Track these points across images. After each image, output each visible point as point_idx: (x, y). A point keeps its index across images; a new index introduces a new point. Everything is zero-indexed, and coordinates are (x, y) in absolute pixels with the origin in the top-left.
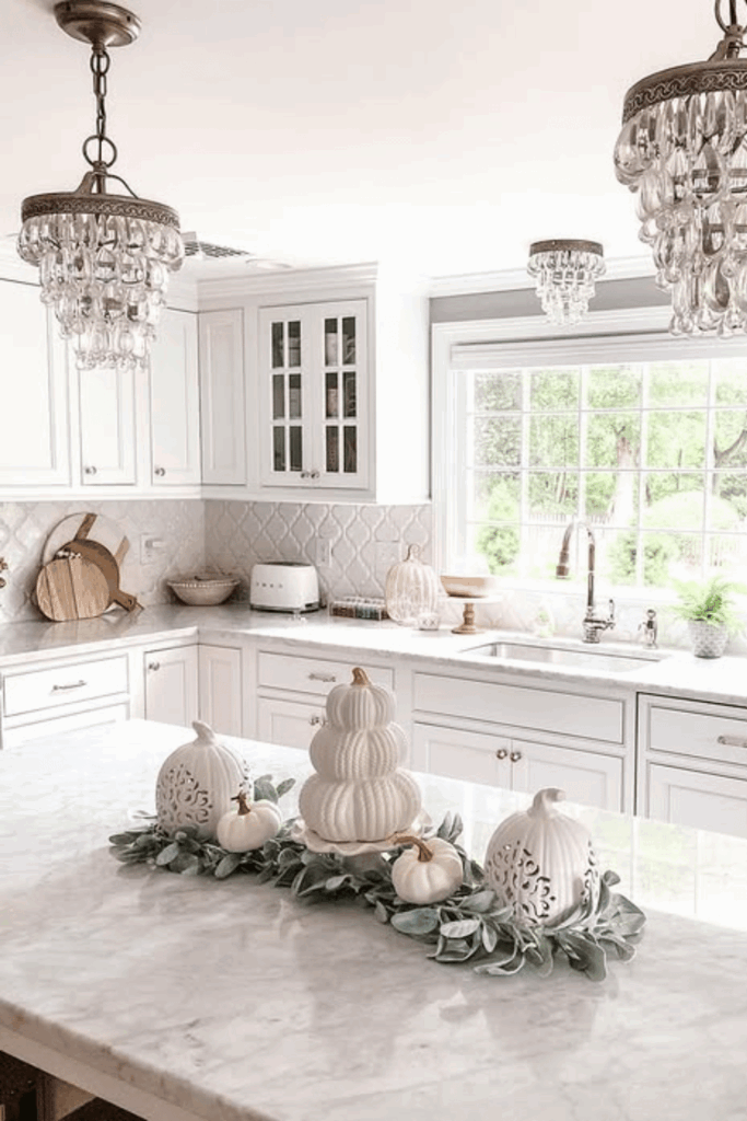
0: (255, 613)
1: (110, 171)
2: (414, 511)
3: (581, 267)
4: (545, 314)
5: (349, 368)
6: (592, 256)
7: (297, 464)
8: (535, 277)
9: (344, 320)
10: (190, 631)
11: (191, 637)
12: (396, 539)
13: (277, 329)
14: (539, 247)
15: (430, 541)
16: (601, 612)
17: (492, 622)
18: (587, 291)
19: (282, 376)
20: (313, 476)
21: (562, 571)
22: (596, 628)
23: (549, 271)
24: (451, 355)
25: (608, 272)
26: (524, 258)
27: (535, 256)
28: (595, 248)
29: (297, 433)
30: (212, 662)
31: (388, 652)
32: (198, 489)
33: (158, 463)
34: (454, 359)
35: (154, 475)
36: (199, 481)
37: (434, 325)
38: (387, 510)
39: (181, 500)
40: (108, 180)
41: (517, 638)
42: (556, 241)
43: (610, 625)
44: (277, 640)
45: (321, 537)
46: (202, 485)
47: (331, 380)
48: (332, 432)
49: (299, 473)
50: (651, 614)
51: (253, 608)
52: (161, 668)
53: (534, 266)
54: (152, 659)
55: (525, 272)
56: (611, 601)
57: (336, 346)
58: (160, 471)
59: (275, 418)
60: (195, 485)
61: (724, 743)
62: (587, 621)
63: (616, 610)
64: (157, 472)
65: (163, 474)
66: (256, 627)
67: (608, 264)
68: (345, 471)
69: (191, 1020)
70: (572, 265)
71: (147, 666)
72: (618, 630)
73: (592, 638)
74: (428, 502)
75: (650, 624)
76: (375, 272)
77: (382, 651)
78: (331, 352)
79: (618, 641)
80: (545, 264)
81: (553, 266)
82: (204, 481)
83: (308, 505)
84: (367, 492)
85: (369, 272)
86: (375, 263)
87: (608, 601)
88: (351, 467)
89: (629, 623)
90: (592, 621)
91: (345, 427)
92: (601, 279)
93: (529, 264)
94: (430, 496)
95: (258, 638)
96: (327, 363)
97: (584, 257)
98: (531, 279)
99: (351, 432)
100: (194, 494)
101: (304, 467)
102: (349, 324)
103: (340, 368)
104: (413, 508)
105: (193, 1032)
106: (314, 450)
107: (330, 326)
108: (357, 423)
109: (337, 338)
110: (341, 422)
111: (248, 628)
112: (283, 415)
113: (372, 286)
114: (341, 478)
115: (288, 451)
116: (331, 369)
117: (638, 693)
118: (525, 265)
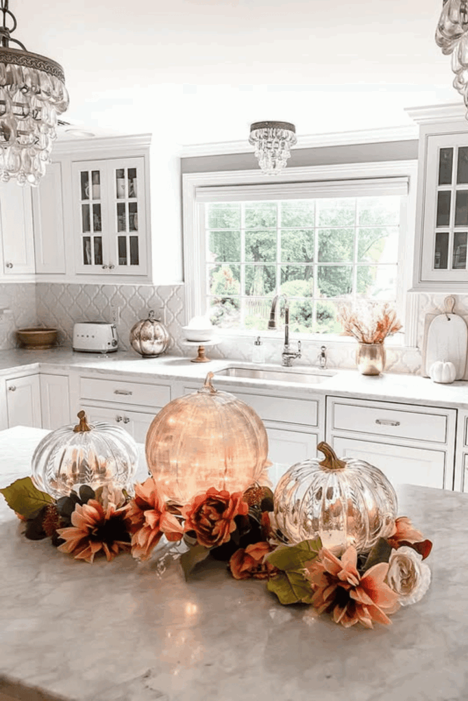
0: (76, 354)
1: (12, 35)
2: (173, 290)
3: (284, 139)
4: (259, 168)
5: (133, 200)
6: (290, 132)
7: (99, 261)
8: (254, 144)
9: (129, 170)
10: (34, 365)
11: (34, 370)
12: (162, 306)
13: (84, 176)
14: (256, 126)
15: (184, 307)
16: (293, 348)
17: (224, 355)
18: (286, 154)
19: (88, 205)
20: (110, 268)
21: (272, 325)
22: (290, 357)
23: (264, 140)
24: (195, 194)
25: (298, 143)
26: (246, 133)
27: (254, 131)
28: (291, 127)
29: (98, 241)
30: (49, 385)
31: (167, 376)
32: (34, 276)
33: (8, 260)
34: (197, 196)
35: (6, 267)
36: (34, 272)
37: (184, 175)
38: (156, 289)
39: (21, 284)
40: (10, 42)
41: (242, 365)
42: (268, 122)
43: (299, 356)
44: (92, 370)
45: (112, 306)
46: (36, 274)
47: (121, 208)
48: (122, 240)
49: (100, 266)
50: (323, 349)
51: (74, 350)
52: (17, 389)
53: (255, 137)
54: (10, 384)
55: (248, 142)
56: (299, 342)
57: (123, 187)
58: (10, 265)
59: (84, 232)
60: (33, 274)
61: (380, 423)
62: (284, 354)
63: (302, 347)
64: (8, 266)
65: (11, 267)
66: (78, 362)
67: (298, 139)
68: (131, 264)
69: (144, 672)
70: (278, 137)
71: (8, 389)
72: (303, 359)
73: (287, 364)
74: (182, 283)
75: (323, 355)
76: (150, 140)
77: (163, 376)
78: (121, 189)
79: (303, 365)
80: (262, 137)
81: (266, 137)
82: (37, 272)
83: (104, 286)
84: (147, 277)
85: (146, 140)
86: (151, 134)
87: (297, 341)
88: (135, 261)
89: (310, 353)
90: (287, 354)
91: (130, 237)
92: (294, 147)
93: (250, 136)
94: (183, 280)
95: (81, 369)
96: (118, 197)
97: (285, 132)
98: (252, 146)
99: (134, 240)
100: (31, 279)
101: (104, 262)
102: (132, 173)
103: (127, 201)
104: (172, 287)
105: (149, 682)
106: (111, 252)
107: (120, 173)
108: (139, 234)
109: (124, 182)
110: (128, 234)
111: (73, 363)
112: (89, 230)
113: (147, 149)
114: (129, 268)
115: (94, 253)
116: (120, 201)
117: (326, 396)
118: (248, 138)
